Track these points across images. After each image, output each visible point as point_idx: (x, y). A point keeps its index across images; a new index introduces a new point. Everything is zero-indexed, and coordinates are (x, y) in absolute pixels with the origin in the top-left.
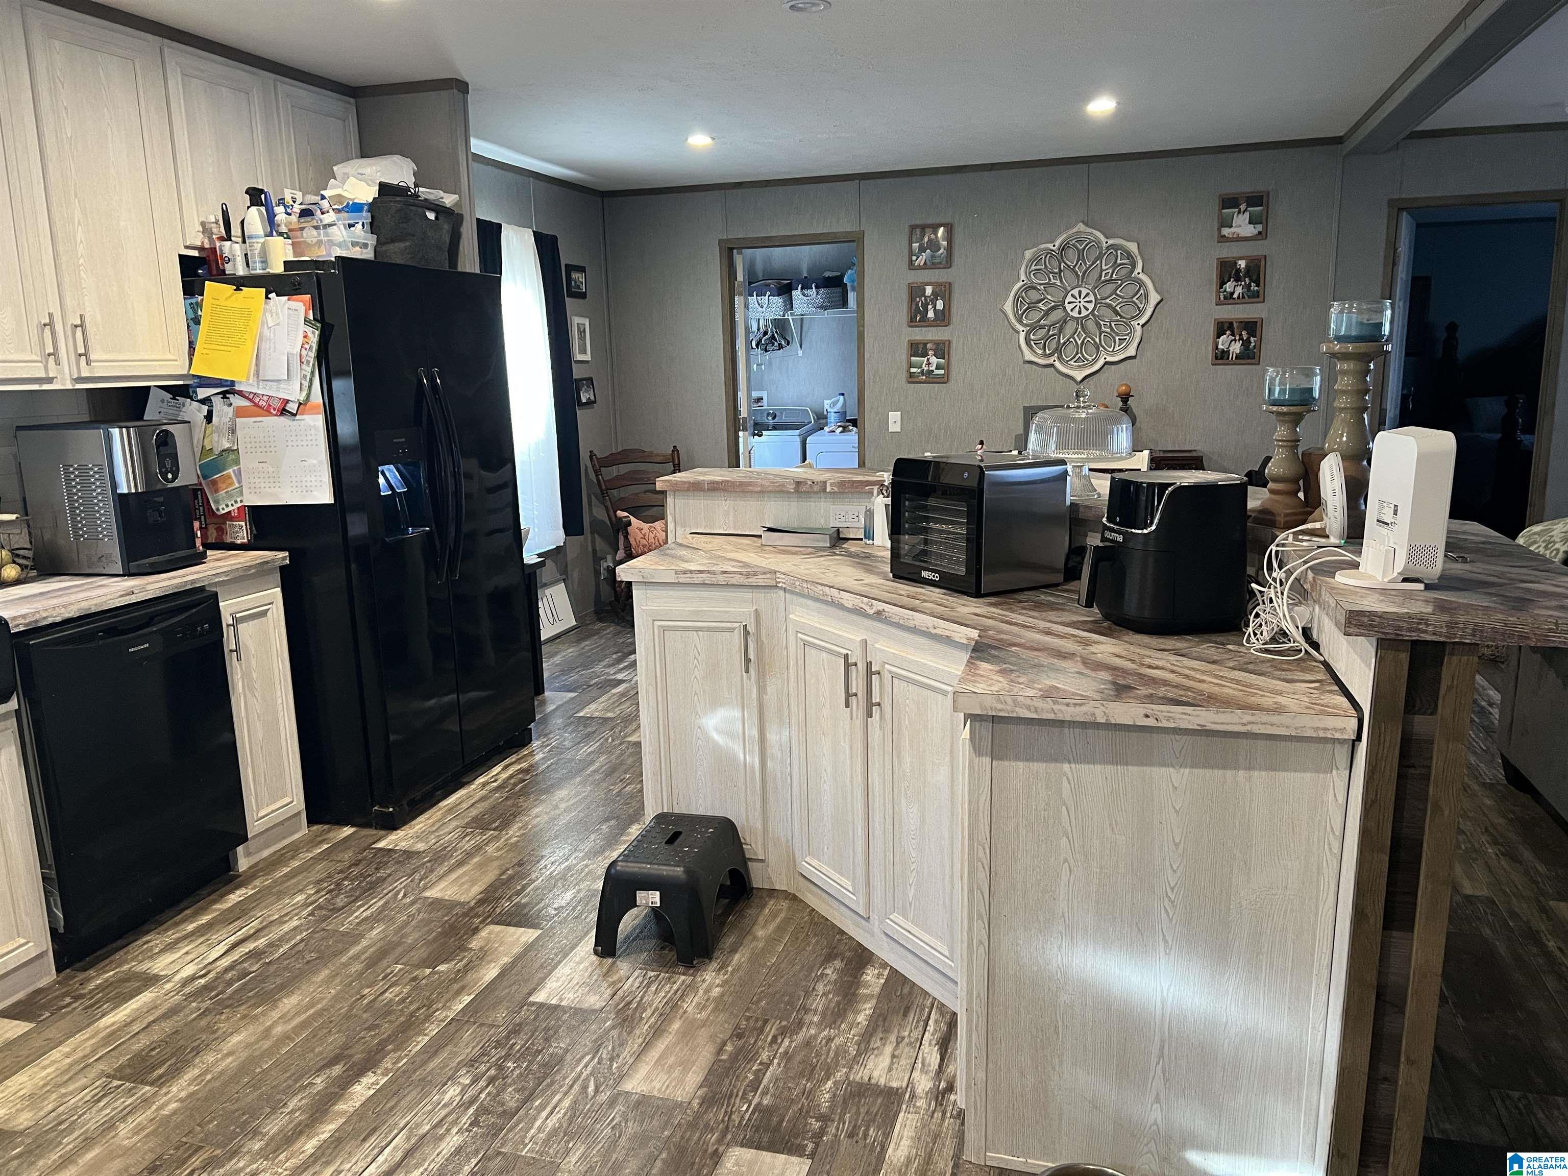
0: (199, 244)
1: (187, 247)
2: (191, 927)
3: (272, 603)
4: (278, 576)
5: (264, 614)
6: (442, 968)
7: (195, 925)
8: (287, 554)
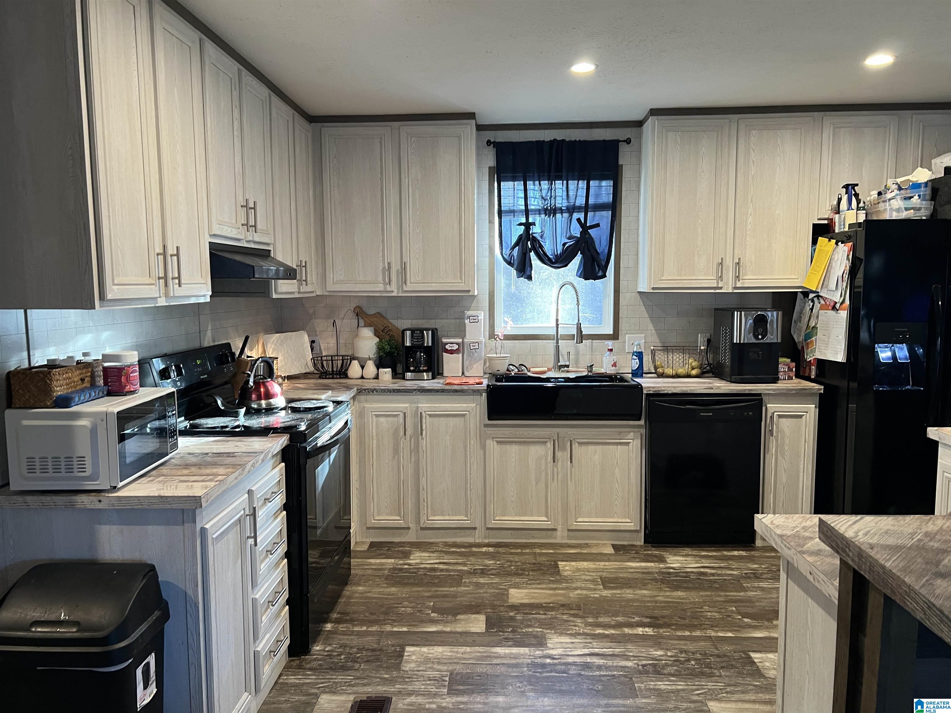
0: (827, 217)
1: (819, 219)
2: (703, 553)
3: (807, 412)
4: (818, 399)
5: (801, 417)
6: (746, 620)
7: (706, 554)
8: (823, 387)
